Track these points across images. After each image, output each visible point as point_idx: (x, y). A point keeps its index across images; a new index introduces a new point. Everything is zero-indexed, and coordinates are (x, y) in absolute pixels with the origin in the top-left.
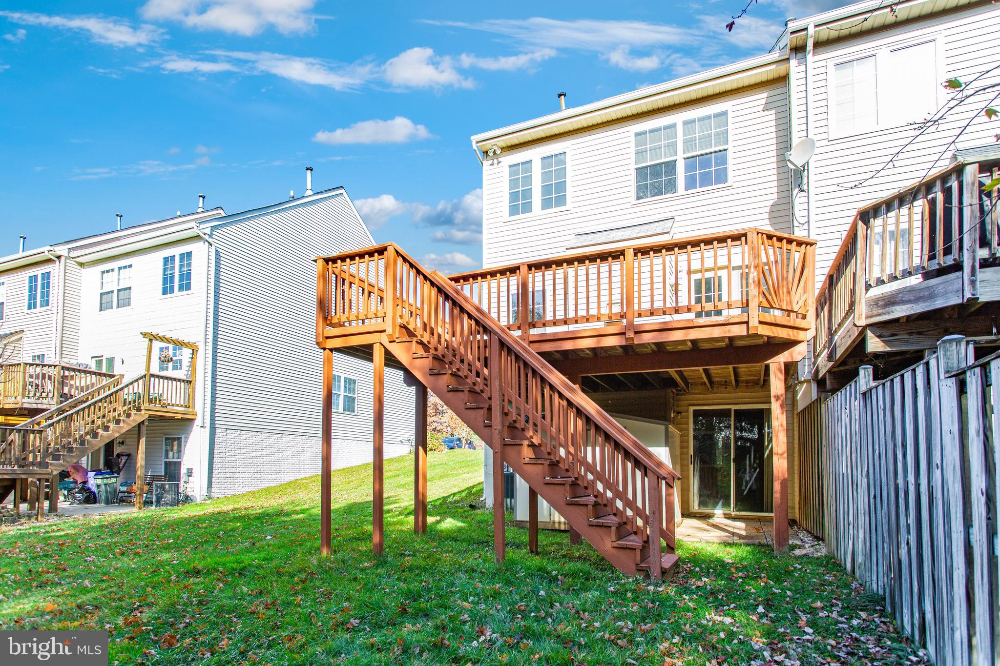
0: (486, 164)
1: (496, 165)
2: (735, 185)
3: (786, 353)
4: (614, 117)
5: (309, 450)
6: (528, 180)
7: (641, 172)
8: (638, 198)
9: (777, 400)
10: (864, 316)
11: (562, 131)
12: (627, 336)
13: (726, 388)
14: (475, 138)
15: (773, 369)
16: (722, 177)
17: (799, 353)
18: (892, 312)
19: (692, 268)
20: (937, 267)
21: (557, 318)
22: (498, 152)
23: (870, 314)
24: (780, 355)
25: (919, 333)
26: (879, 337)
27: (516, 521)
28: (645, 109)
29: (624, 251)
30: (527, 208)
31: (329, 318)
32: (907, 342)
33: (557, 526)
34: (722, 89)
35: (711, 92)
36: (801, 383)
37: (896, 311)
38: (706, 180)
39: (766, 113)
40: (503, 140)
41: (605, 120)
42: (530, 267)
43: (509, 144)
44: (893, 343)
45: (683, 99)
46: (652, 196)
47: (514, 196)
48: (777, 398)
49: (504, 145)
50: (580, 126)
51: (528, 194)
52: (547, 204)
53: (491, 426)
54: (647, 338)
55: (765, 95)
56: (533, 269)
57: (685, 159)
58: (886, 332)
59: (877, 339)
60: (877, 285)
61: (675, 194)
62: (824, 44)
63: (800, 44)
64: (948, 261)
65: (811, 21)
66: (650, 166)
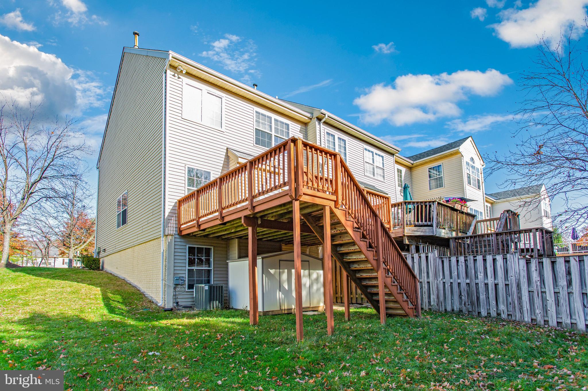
0: (170, 72)
1: (177, 78)
4: (248, 97)
7: (257, 131)
14: (172, 54)
18: (414, 233)
22: (184, 72)
23: (407, 232)
26: (407, 239)
28: (261, 103)
33: (283, 312)
35: (285, 113)
41: (243, 95)
46: (262, 146)
49: (188, 71)
50: (232, 90)
55: (300, 126)
57: (275, 135)
58: (409, 238)
62: (326, 123)
63: (320, 117)
64: (429, 223)
65: (327, 114)
66: (262, 131)
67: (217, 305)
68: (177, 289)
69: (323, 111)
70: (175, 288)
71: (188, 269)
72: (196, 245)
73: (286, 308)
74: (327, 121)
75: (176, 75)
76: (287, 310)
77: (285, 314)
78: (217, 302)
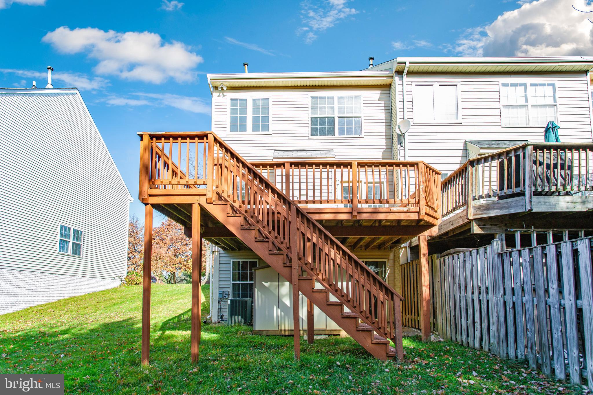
0: (215, 95)
1: (221, 97)
2: (365, 137)
3: (428, 231)
4: (299, 85)
5: (42, 283)
6: (244, 111)
7: (314, 120)
8: (312, 135)
9: (424, 256)
10: (472, 214)
11: (267, 85)
12: (353, 214)
13: (361, 249)
14: (210, 76)
15: (422, 239)
16: (358, 131)
17: (435, 232)
18: (488, 213)
19: (344, 180)
20: (512, 193)
21: (309, 199)
22: (225, 89)
23: (475, 213)
24: (426, 232)
25: (495, 225)
26: (478, 225)
27: (255, 331)
28: (317, 84)
29: (352, 163)
30: (243, 128)
31: (153, 181)
32: (490, 229)
33: (283, 333)
34: (359, 83)
35: (353, 83)
36: (402, 248)
37: (490, 213)
38: (349, 131)
39: (380, 102)
40: (229, 82)
41: (293, 85)
42: (291, 164)
43: (232, 85)
44: (485, 229)
45: (338, 84)
46: (320, 135)
47: (233, 120)
48: (424, 255)
49: (228, 86)
50: (278, 85)
51: (243, 119)
52: (255, 128)
53: (291, 267)
54: (364, 216)
55: (379, 92)
56: (293, 166)
57: (339, 117)
58: (481, 224)
59: (478, 227)
60: (479, 199)
61: (333, 136)
62: (411, 73)
63: (401, 70)
64: (518, 190)
65: (407, 60)
66: (319, 118)
67: (240, 320)
68: (222, 303)
69: (400, 59)
70: (219, 302)
71: (232, 283)
72: (241, 259)
73: (287, 328)
74: (411, 69)
75: (221, 94)
76: (288, 330)
77: (285, 336)
78: (240, 317)
